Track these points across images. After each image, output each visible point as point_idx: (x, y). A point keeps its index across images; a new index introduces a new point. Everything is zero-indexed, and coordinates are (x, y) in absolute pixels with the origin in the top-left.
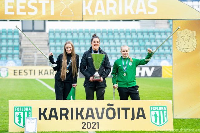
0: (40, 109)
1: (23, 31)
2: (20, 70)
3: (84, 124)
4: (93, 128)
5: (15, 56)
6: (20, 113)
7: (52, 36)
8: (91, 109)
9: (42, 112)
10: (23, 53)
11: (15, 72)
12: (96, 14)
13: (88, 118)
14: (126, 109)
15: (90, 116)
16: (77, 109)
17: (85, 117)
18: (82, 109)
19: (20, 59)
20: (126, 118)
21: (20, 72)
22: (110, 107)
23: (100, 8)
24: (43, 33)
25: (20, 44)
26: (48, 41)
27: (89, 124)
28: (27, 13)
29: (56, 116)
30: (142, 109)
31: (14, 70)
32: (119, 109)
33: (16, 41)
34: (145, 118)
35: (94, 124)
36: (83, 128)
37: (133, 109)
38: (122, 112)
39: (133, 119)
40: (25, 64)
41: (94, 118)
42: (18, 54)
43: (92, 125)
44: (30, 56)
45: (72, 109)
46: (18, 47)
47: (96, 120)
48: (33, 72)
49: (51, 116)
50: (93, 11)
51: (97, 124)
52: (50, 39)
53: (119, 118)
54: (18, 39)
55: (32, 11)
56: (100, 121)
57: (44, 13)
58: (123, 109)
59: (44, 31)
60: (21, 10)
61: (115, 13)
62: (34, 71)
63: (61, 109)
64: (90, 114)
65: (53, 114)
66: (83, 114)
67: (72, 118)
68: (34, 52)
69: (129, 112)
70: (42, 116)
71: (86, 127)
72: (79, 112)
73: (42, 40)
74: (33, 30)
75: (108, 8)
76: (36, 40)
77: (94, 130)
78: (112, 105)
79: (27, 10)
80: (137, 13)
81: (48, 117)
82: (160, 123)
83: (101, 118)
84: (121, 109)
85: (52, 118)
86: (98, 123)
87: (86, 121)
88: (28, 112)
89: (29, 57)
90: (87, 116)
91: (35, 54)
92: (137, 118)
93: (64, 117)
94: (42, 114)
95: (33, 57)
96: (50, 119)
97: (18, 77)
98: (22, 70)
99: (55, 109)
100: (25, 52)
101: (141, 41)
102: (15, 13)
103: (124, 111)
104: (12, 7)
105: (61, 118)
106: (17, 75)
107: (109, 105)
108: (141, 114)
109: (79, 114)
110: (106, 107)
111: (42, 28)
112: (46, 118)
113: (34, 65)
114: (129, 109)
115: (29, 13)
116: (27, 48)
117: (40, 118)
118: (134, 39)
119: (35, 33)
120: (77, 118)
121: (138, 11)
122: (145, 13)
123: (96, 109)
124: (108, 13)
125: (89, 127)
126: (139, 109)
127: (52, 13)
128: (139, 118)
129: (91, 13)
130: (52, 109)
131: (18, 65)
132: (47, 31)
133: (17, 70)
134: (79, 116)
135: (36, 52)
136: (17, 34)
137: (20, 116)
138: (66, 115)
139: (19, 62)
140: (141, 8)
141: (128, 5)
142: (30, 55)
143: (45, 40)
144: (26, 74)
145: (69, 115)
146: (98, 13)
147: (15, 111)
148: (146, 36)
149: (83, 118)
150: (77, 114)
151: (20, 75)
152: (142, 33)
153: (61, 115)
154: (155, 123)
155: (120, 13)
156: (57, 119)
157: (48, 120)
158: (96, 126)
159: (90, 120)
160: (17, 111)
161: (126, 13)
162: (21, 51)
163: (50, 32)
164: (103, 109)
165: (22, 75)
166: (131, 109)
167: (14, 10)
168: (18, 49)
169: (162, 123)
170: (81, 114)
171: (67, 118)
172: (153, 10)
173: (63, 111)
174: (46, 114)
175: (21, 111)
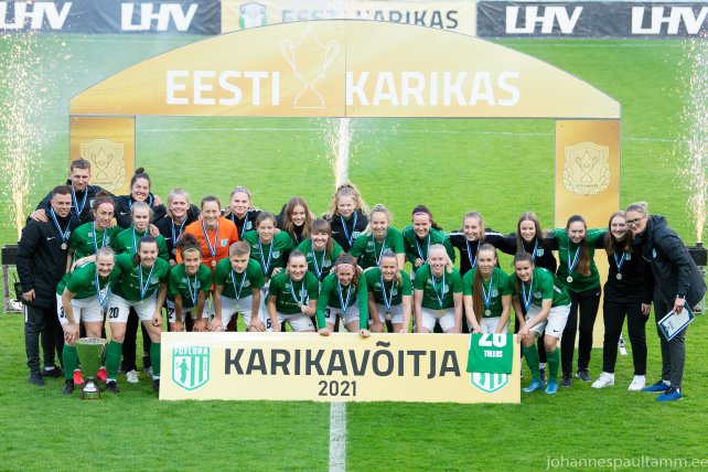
0: (228, 352)
3: (323, 385)
4: (343, 394)
6: (184, 360)
8: (340, 353)
9: (233, 357)
12: (376, 102)
13: (334, 372)
14: (417, 354)
15: (337, 369)
16: (309, 352)
17: (325, 370)
18: (321, 353)
20: (417, 373)
22: (381, 348)
23: (386, 90)
27: (334, 385)
28: (217, 101)
29: (262, 368)
30: (453, 354)
32: (401, 353)
34: (458, 374)
35: (345, 385)
36: (321, 394)
37: (433, 353)
38: (409, 361)
39: (431, 375)
41: (345, 373)
43: (341, 388)
45: (298, 352)
47: (351, 377)
49: (251, 368)
50: (370, 97)
51: (351, 386)
53: (401, 373)
55: (230, 95)
56: (358, 379)
57: (256, 100)
58: (410, 353)
60: (204, 94)
61: (420, 102)
63: (274, 352)
64: (337, 363)
65: (257, 362)
66: (321, 362)
67: (297, 372)
69: (425, 361)
70: (233, 367)
71: (327, 391)
72: (313, 358)
75: (406, 91)
77: (345, 399)
78: (388, 345)
79: (218, 93)
80: (473, 102)
81: (244, 369)
82: (492, 386)
83: (362, 373)
84: (405, 353)
85: (253, 372)
86: (354, 383)
87: (328, 379)
88: (201, 357)
90: (332, 368)
92: (442, 374)
93: (279, 369)
94: (233, 362)
96: (249, 372)
99: (260, 352)
102: (191, 100)
103: (413, 357)
104: (182, 87)
105: (274, 372)
107: (379, 344)
108: (450, 364)
109: (313, 363)
110: (374, 350)
112: (240, 371)
114: (424, 353)
115: (222, 101)
117: (228, 371)
120: (308, 372)
121: (475, 97)
122: (491, 102)
123: (352, 353)
124: (405, 102)
125: (334, 391)
126: (447, 354)
127: (276, 101)
128: (447, 373)
129: (364, 101)
130: (254, 352)
134: (313, 367)
137: (183, 366)
138: (284, 365)
140: (482, 90)
141: (453, 83)
145: (291, 366)
146: (382, 101)
147: (174, 355)
149: (321, 372)
150: (309, 363)
153: (274, 364)
154: (480, 385)
155: (434, 102)
156: (264, 372)
157: (245, 376)
158: (350, 391)
159: (337, 376)
160: (178, 355)
161: (447, 102)
164: (367, 353)
166: (429, 354)
167: (189, 94)
169: (496, 385)
170: (317, 362)
171: (286, 372)
172: (509, 96)
173: (278, 355)
174: (240, 362)
175: (187, 355)
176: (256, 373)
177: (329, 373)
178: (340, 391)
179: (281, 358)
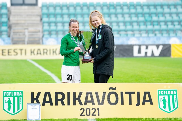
0: (32, 94)
1: (12, 4)
2: (9, 50)
3: (82, 110)
4: (93, 115)
5: (4, 33)
6: (9, 99)
7: (45, 11)
8: (91, 93)
9: (35, 97)
10: (12, 31)
11: (3, 52)
13: (88, 104)
14: (130, 94)
15: (89, 102)
16: (74, 94)
17: (83, 102)
18: (81, 94)
19: (9, 36)
20: (130, 103)
21: (9, 52)
22: (112, 91)
24: (35, 7)
25: (9, 19)
26: (40, 16)
27: (88, 110)
29: (51, 102)
30: (149, 93)
31: (3, 50)
32: (122, 93)
33: (5, 16)
34: (152, 103)
35: (94, 110)
36: (81, 115)
37: (138, 93)
38: (126, 97)
39: (138, 105)
40: (15, 43)
41: (93, 104)
42: (6, 31)
43: (92, 112)
44: (21, 34)
45: (69, 94)
46: (6, 23)
47: (97, 106)
48: (23, 52)
49: (45, 102)
51: (97, 111)
52: (43, 14)
53: (122, 103)
54: (6, 14)
56: (100, 107)
58: (126, 93)
59: (36, 4)
62: (26, 50)
63: (57, 94)
64: (89, 99)
65: (48, 99)
66: (81, 99)
67: (69, 104)
68: (25, 29)
69: (134, 97)
70: (35, 102)
71: (84, 113)
72: (77, 96)
73: (34, 15)
74: (23, 4)
76: (27, 15)
77: (94, 117)
78: (115, 89)
82: (170, 109)
83: (102, 104)
84: (124, 93)
85: (46, 104)
86: (98, 109)
87: (85, 107)
88: (18, 97)
89: (19, 35)
90: (86, 102)
91: (26, 31)
92: (143, 104)
93: (59, 103)
94: (35, 99)
95: (24, 35)
96: (43, 105)
97: (7, 57)
98: (11, 49)
99: (49, 94)
100: (14, 29)
101: (147, 16)
103: (128, 95)
105: (56, 104)
106: (5, 55)
107: (110, 88)
108: (147, 98)
109: (77, 99)
110: (108, 91)
111: (34, 2)
113: (24, 44)
114: (134, 93)
116: (17, 24)
118: (139, 13)
119: (26, 7)
120: (75, 104)
123: (97, 93)
125: (88, 114)
126: (146, 93)
128: (146, 103)
130: (46, 94)
131: (7, 43)
132: (40, 4)
133: (5, 50)
134: (77, 101)
135: (27, 29)
136: (5, 8)
137: (9, 102)
138: (62, 100)
139: (8, 40)
142: (21, 32)
143: (38, 15)
144: (15, 54)
145: (65, 101)
147: (4, 96)
148: (153, 10)
149: (81, 104)
150: (75, 99)
151: (9, 55)
152: (148, 6)
153: (57, 100)
154: (163, 109)
156: (52, 104)
158: (96, 113)
159: (89, 105)
160: (6, 96)
162: (10, 27)
163: (43, 6)
164: (104, 93)
165: (11, 55)
166: (136, 93)
168: (6, 26)
169: (172, 109)
170: (79, 99)
171: (63, 104)
173: (59, 95)
174: (39, 99)
175: (11, 96)
176: (48, 105)
177: (85, 104)
178: (91, 114)
179: (60, 97)
